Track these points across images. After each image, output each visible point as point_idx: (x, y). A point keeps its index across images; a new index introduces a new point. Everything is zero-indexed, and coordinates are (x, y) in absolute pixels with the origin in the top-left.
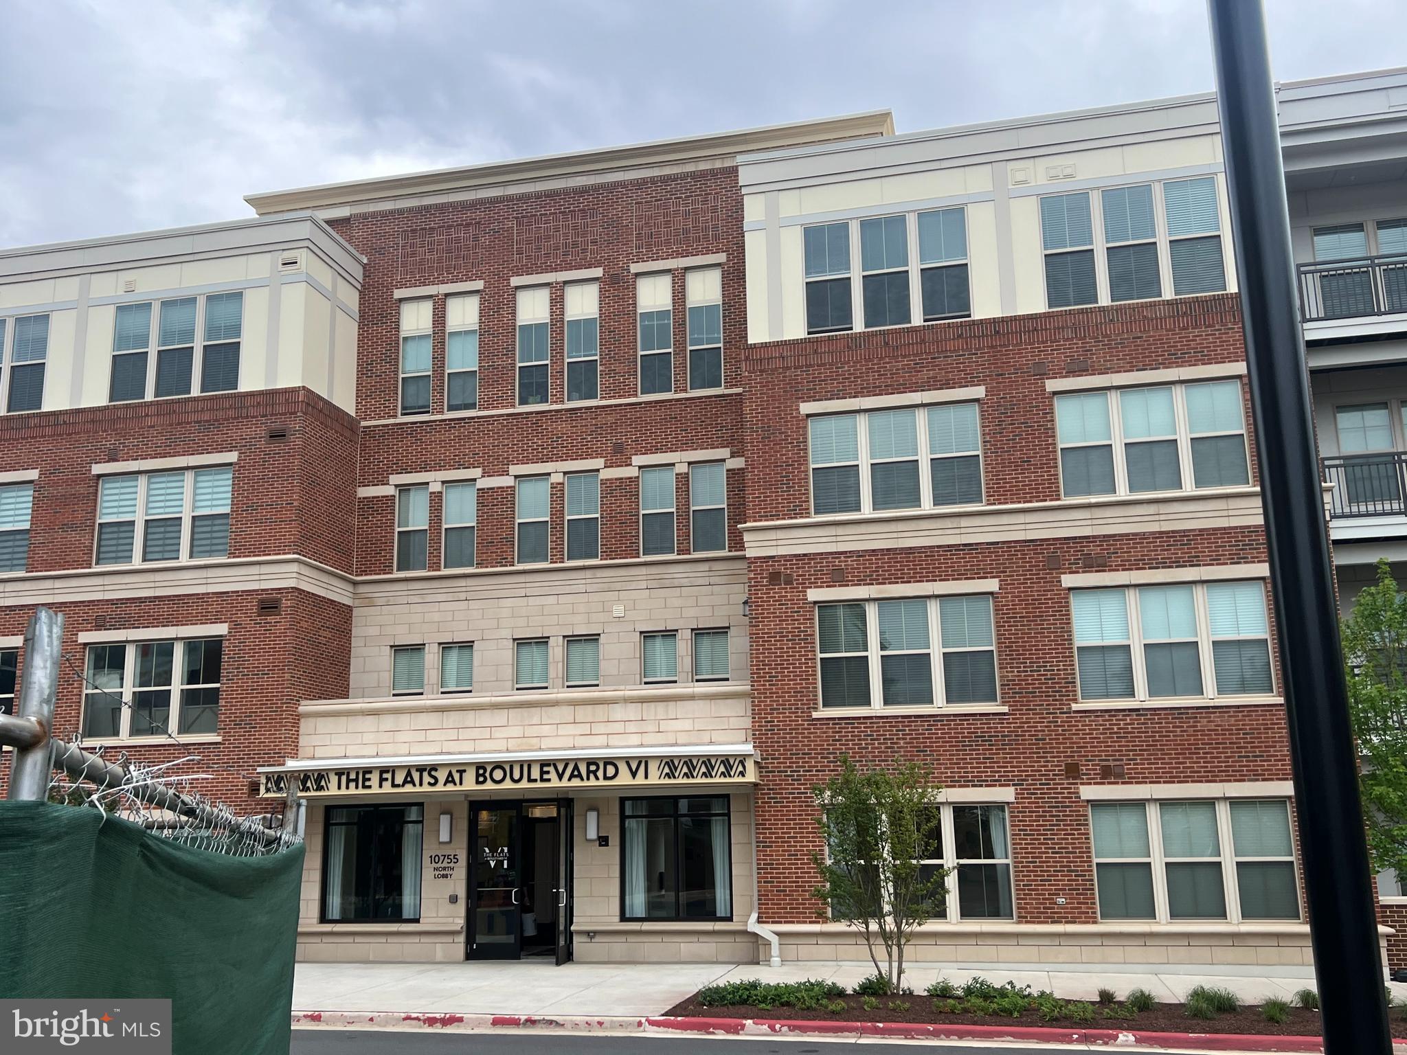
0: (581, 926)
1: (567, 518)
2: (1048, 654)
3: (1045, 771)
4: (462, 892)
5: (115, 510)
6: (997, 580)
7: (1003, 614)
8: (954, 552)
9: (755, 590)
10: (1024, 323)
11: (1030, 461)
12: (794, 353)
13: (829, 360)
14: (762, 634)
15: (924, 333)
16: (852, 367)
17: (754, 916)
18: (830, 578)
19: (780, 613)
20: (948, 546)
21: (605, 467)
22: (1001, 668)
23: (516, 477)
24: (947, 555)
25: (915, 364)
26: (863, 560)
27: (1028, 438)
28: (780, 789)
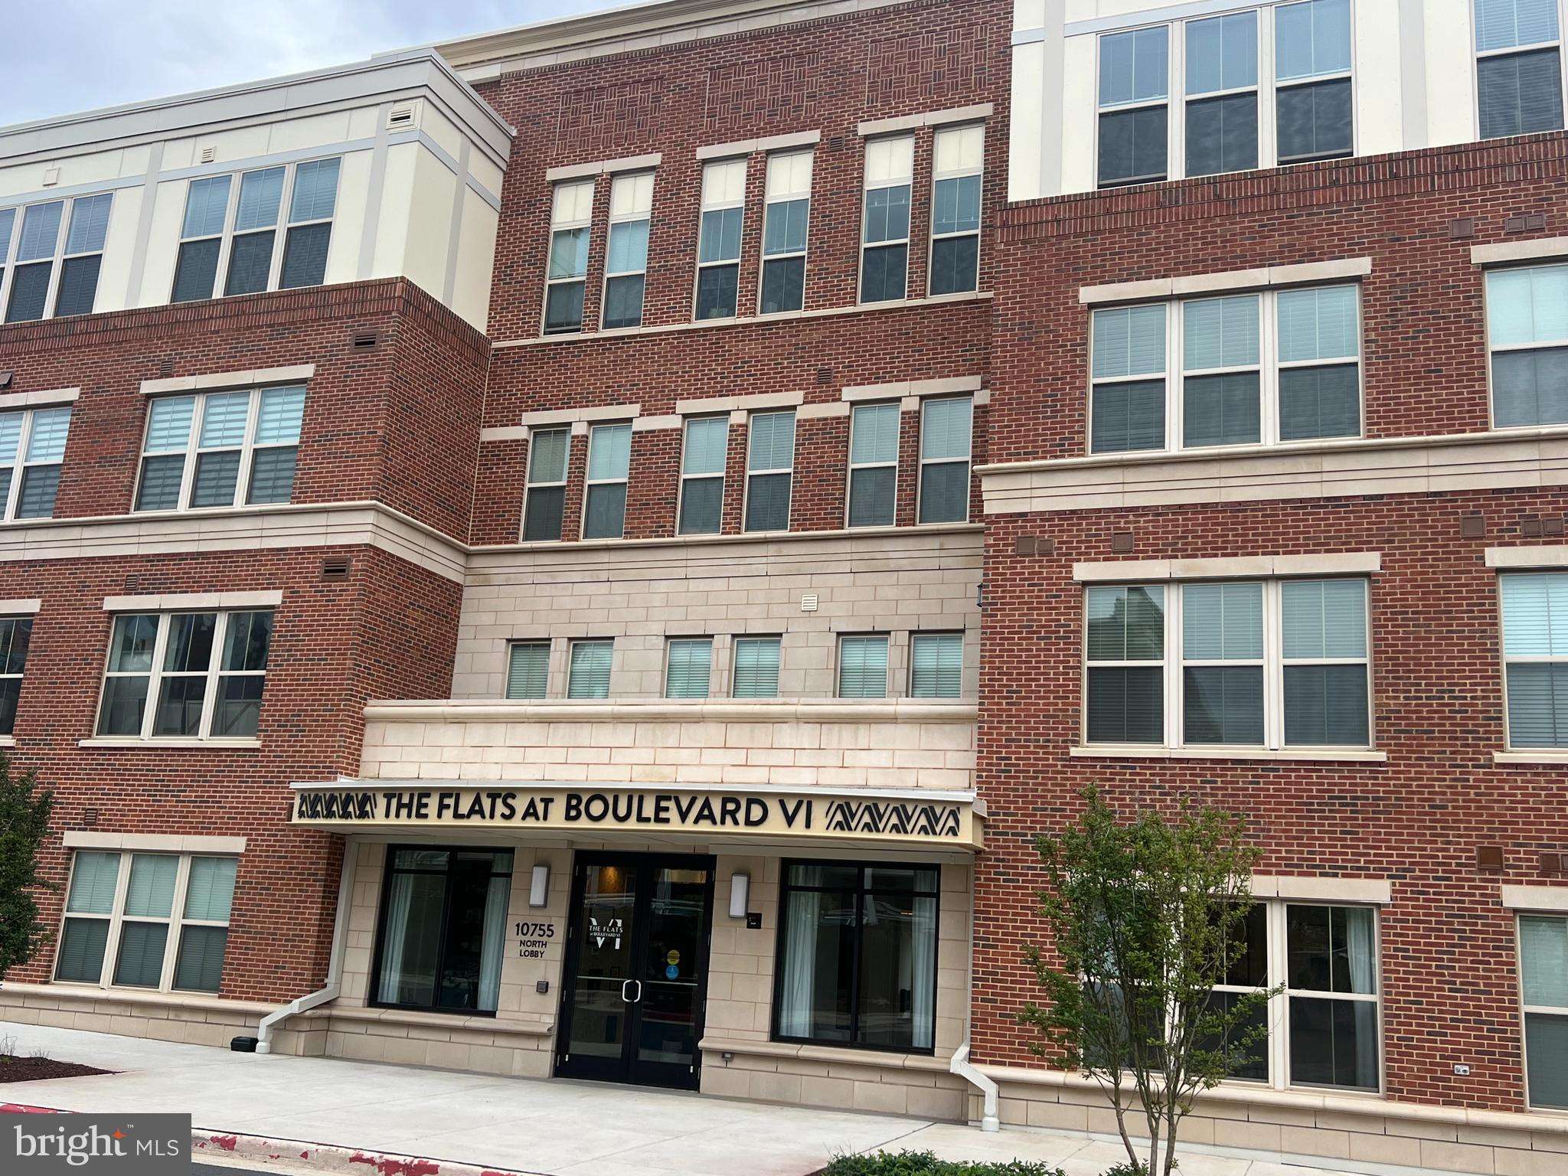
0: (714, 1042)
1: (749, 473)
2: (1458, 671)
3: (1444, 857)
4: (555, 979)
5: (164, 441)
6: (1377, 554)
7: (1385, 607)
8: (1309, 510)
9: (993, 563)
10: (1439, 160)
11: (1441, 371)
12: (1076, 214)
13: (1127, 223)
14: (1001, 627)
15: (1278, 181)
16: (1163, 232)
17: (964, 1050)
18: (1110, 547)
19: (1029, 597)
20: (1301, 500)
21: (804, 403)
22: (1377, 692)
23: (685, 416)
24: (1298, 514)
25: (1260, 226)
26: (1163, 521)
27: (1439, 336)
28: (1014, 861)
